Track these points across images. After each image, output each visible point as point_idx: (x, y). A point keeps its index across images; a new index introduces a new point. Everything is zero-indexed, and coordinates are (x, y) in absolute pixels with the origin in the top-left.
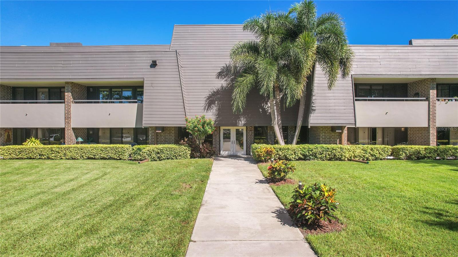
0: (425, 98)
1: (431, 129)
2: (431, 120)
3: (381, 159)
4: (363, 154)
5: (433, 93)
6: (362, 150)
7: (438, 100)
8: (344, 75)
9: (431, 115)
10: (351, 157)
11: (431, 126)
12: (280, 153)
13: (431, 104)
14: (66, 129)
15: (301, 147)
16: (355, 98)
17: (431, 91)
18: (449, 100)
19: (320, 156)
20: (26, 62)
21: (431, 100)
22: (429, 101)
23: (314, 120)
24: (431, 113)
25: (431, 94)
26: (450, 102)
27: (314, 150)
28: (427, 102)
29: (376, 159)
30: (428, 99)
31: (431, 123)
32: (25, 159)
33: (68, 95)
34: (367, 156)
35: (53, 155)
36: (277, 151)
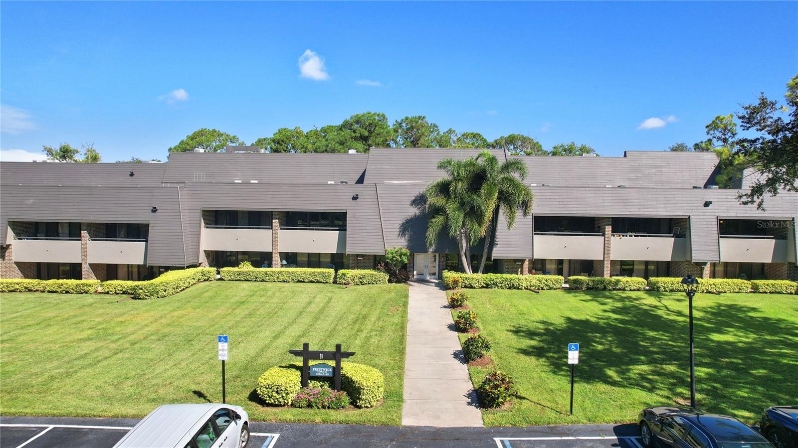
0: (602, 234)
1: (605, 262)
2: (606, 254)
3: (555, 289)
4: (538, 284)
5: (608, 229)
6: (538, 280)
7: (614, 236)
8: (525, 214)
9: (606, 250)
10: (527, 287)
11: (606, 259)
12: (466, 282)
13: (606, 239)
14: (273, 253)
15: (484, 277)
16: (534, 232)
17: (607, 227)
18: (623, 236)
19: (500, 285)
20: (239, 192)
21: (606, 236)
22: (605, 236)
23: (497, 253)
24: (606, 248)
25: (607, 230)
26: (625, 237)
27: (495, 280)
28: (603, 237)
29: (550, 289)
30: (604, 235)
31: (606, 256)
32: (242, 280)
33: (276, 222)
34: (542, 286)
35: (267, 278)
36: (464, 280)
